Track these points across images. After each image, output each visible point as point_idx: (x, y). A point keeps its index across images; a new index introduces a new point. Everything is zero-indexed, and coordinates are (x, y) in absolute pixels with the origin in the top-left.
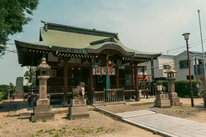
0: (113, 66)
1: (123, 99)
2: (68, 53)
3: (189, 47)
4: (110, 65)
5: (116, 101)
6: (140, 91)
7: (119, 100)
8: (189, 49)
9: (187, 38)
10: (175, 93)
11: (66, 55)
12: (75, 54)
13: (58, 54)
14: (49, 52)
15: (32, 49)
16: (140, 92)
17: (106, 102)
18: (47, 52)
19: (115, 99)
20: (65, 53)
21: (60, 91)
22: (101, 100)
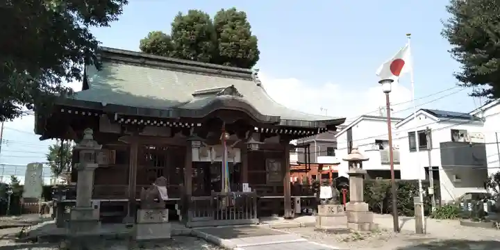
0: (236, 143)
1: (253, 214)
2: (139, 118)
3: (391, 107)
4: (229, 143)
5: (237, 218)
6: (298, 198)
7: (245, 216)
8: (391, 112)
9: (389, 89)
10: (364, 203)
11: (136, 121)
12: (152, 119)
13: (119, 119)
14: (101, 112)
15: (67, 108)
16: (298, 201)
17: (216, 219)
18: (96, 115)
19: (237, 213)
20: (132, 118)
21: (122, 195)
22: (206, 215)
